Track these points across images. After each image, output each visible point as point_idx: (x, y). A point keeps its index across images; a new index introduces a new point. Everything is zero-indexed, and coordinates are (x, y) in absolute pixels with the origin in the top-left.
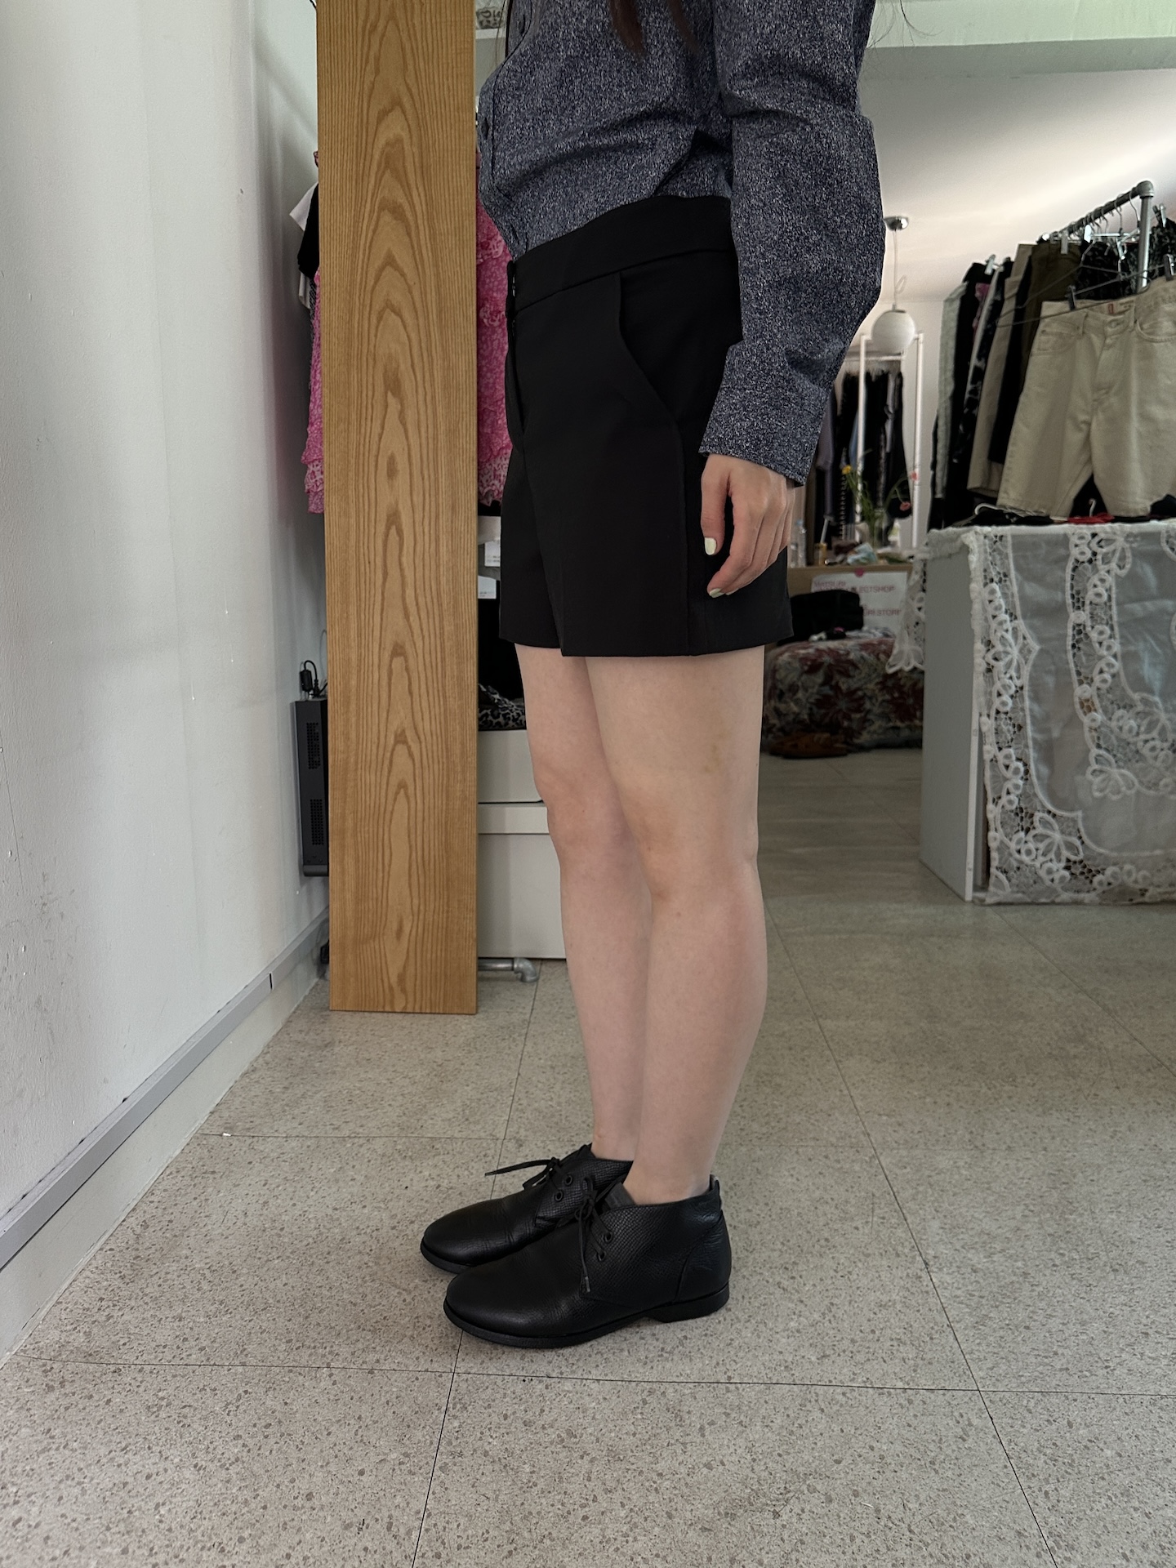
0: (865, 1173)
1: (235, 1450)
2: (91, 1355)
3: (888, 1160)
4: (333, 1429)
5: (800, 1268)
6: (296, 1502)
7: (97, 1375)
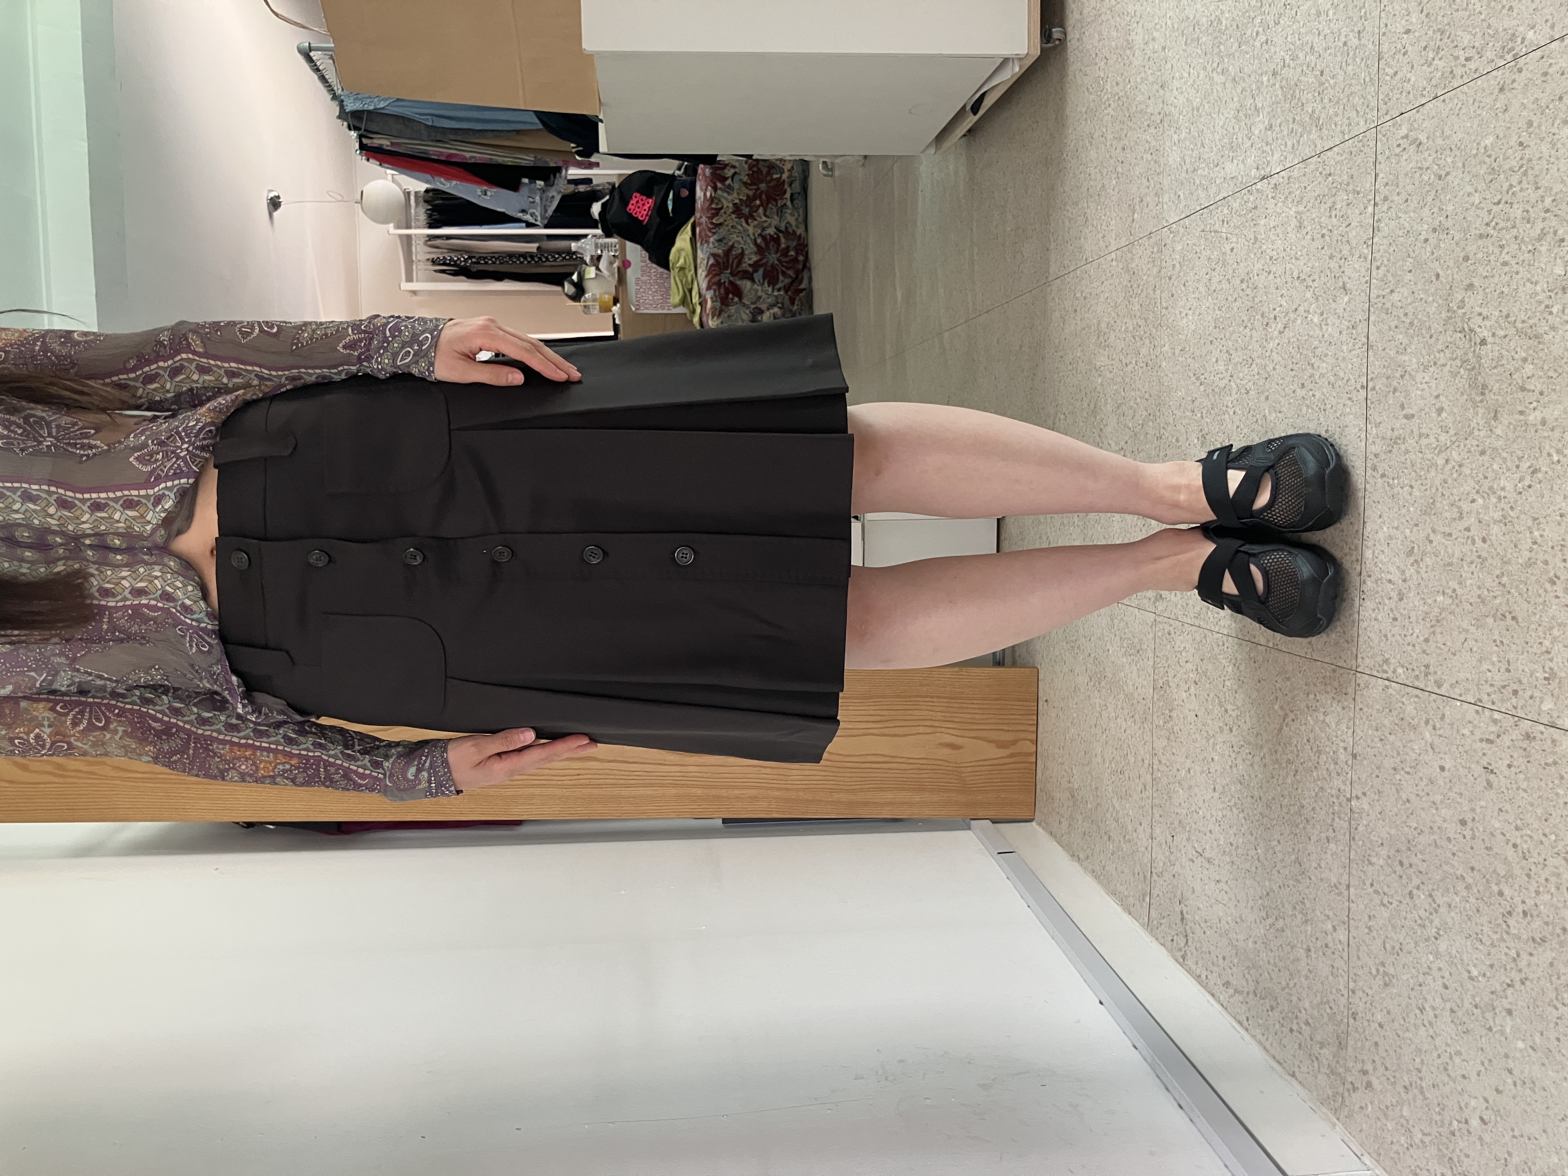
0: (1185, 238)
1: (1421, 897)
2: (1340, 1043)
3: (1173, 214)
4: (1404, 797)
5: (1266, 310)
6: (1468, 837)
7: (1357, 1036)
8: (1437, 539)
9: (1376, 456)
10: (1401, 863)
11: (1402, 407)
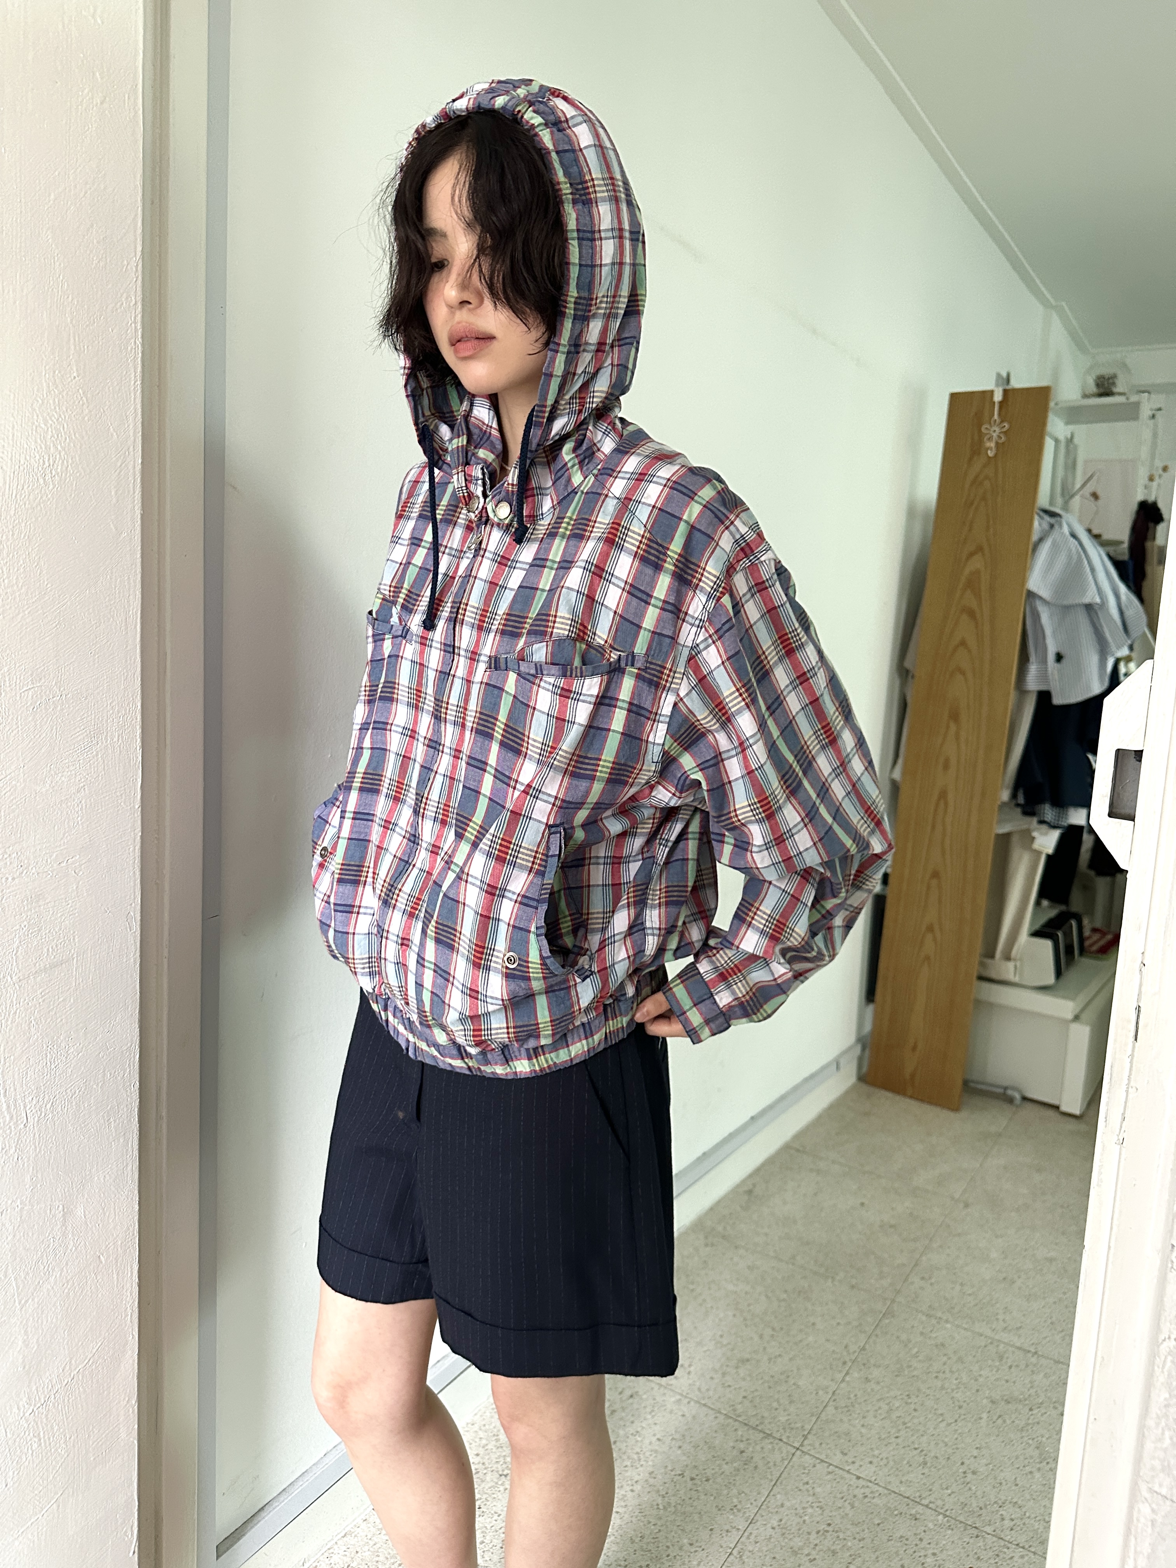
4: (829, 1303)
6: (807, 1324)
7: (728, 1246)
8: (945, 1359)
9: (998, 1346)
10: (800, 1292)
11: (1017, 1366)
